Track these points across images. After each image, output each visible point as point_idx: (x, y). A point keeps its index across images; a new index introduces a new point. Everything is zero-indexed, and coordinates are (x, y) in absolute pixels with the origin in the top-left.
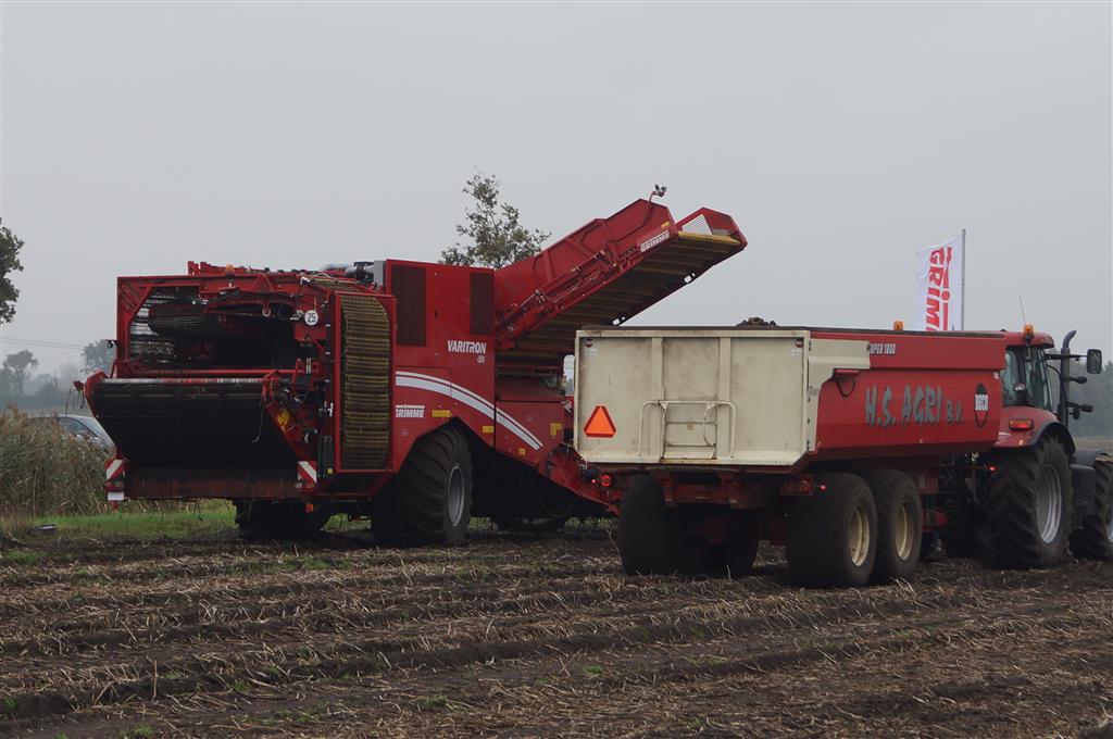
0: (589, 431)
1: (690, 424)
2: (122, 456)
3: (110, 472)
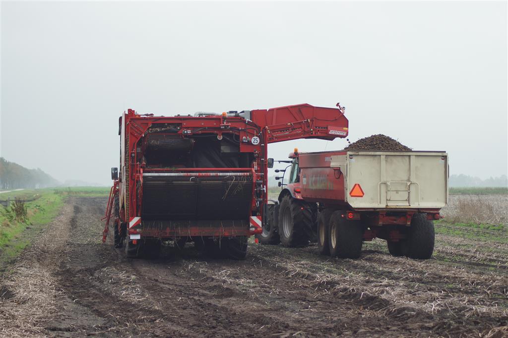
0: (352, 194)
1: (397, 192)
2: (139, 215)
3: (132, 224)
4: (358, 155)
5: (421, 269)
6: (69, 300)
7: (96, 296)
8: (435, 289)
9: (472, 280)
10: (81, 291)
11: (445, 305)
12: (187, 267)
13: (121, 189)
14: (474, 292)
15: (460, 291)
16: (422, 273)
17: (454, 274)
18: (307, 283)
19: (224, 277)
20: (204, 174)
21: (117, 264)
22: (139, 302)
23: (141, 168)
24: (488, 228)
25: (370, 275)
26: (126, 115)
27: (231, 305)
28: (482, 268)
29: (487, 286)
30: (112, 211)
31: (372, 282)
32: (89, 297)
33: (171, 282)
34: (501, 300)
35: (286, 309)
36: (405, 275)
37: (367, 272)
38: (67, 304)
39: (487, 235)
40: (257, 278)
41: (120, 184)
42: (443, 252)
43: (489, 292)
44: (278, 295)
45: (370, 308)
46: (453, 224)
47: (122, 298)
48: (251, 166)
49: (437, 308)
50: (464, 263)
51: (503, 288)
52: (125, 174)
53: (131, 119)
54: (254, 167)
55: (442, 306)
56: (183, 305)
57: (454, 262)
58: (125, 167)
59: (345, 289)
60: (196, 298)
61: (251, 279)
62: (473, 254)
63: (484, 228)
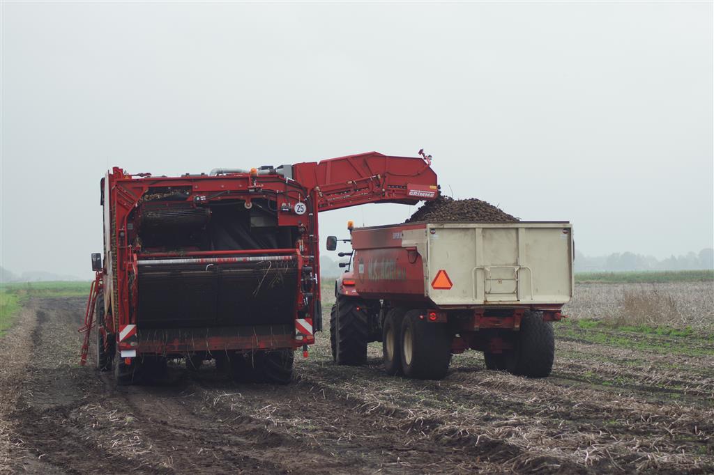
1: (500, 281)
2: (133, 322)
3: (123, 335)
4: (443, 228)
5: (567, 398)
6: (32, 456)
7: (72, 449)
8: (589, 429)
9: (647, 413)
10: (49, 441)
11: (605, 452)
12: (211, 401)
13: (106, 284)
14: (649, 432)
15: (628, 430)
16: (569, 404)
17: (617, 404)
18: (394, 423)
19: (268, 415)
20: (226, 259)
21: (104, 399)
22: (139, 456)
23: (135, 252)
24: (668, 334)
25: (490, 408)
26: (110, 175)
27: (278, 459)
28: (660, 394)
29: (669, 422)
30: (94, 317)
31: (494, 419)
32: (62, 450)
33: (186, 426)
34: (690, 443)
35: (363, 463)
36: (543, 408)
37: (485, 404)
38: (29, 462)
39: (668, 344)
40: (318, 416)
41: (104, 277)
42: (600, 372)
43: (671, 431)
44: (350, 441)
45: (491, 458)
46: (615, 328)
47: (113, 451)
48: (296, 246)
49: (593, 457)
50: (633, 387)
51: (693, 425)
52: (111, 262)
53: (118, 182)
54: (298, 248)
55: (600, 454)
56: (205, 459)
57: (617, 387)
58: (110, 252)
59: (452, 431)
60: (226, 449)
61: (309, 418)
62: (646, 374)
63: (663, 333)
